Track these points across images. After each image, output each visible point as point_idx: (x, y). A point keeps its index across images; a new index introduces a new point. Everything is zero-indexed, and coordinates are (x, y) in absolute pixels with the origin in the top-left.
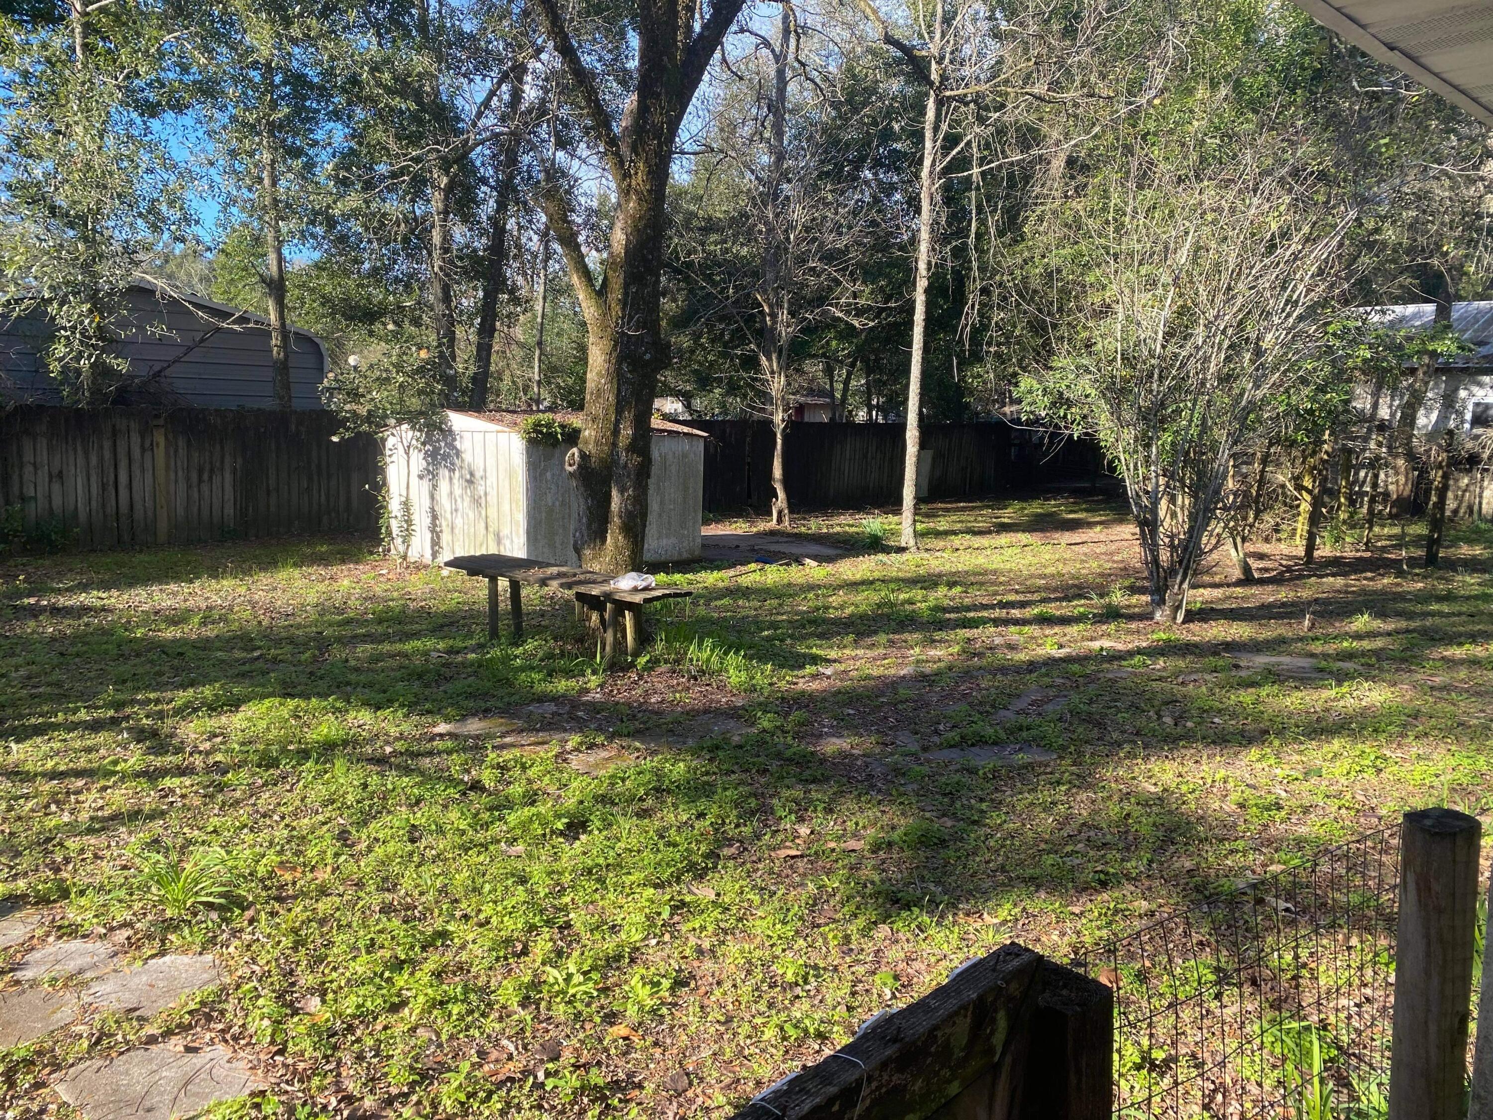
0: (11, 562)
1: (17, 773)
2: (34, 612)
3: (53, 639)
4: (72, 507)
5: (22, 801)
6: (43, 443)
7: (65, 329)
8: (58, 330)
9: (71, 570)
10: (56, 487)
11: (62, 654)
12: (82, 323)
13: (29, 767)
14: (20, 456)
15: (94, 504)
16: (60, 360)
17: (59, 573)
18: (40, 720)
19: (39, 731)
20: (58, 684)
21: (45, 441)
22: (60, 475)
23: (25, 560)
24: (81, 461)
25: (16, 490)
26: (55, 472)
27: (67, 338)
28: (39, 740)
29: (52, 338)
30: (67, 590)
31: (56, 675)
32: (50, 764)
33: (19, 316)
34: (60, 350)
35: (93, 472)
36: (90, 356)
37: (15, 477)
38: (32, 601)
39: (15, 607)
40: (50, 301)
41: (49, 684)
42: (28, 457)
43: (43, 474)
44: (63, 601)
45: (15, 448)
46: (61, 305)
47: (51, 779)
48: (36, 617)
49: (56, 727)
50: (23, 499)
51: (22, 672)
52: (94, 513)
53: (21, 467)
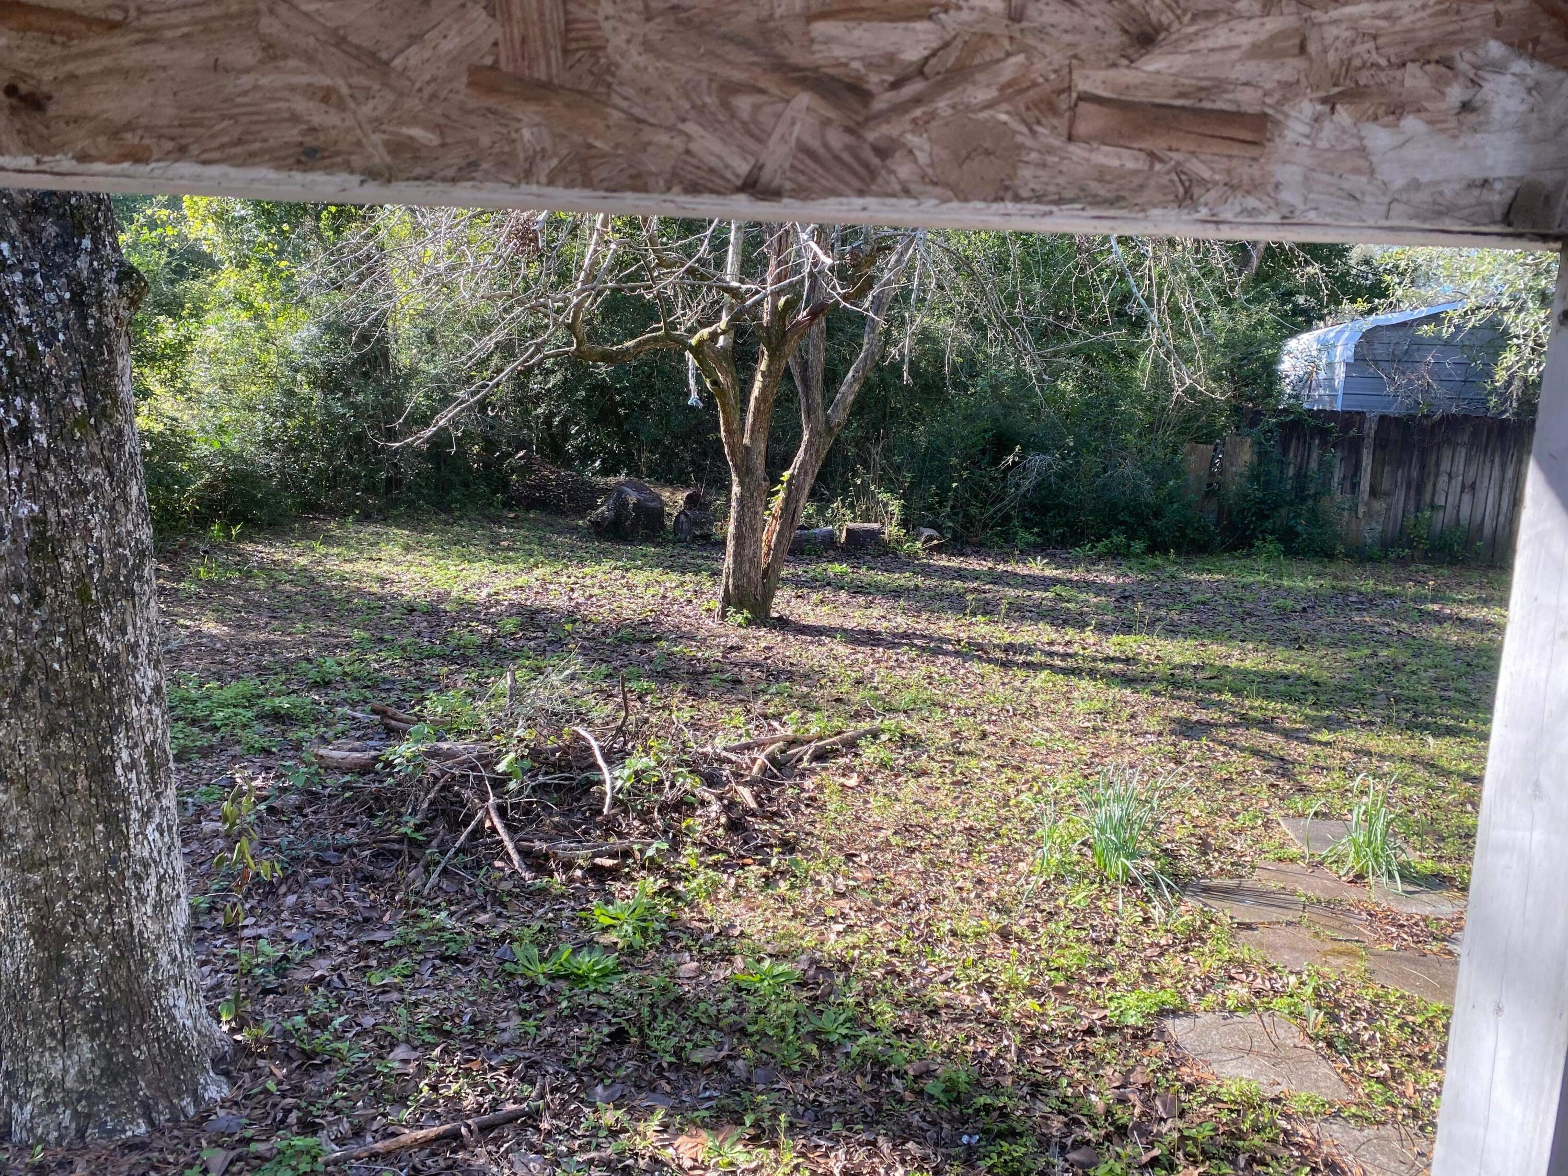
0: (1413, 568)
1: (1433, 766)
2: (1439, 619)
3: (1458, 648)
4: (1479, 519)
5: (1439, 792)
6: (1462, 453)
7: (1517, 337)
8: (1511, 339)
9: (1470, 584)
10: (1466, 498)
11: (1469, 665)
12: (1536, 330)
13: (1443, 763)
14: (1438, 465)
15: (1502, 519)
16: (1508, 368)
17: (1458, 584)
18: (1452, 722)
19: (1450, 731)
20: (1466, 692)
21: (1464, 451)
22: (1473, 486)
23: (1426, 567)
24: (1496, 472)
25: (1427, 497)
26: (1469, 482)
27: (1518, 346)
28: (1452, 740)
29: (1504, 347)
30: (1469, 602)
31: (1463, 684)
32: (1463, 766)
33: (1474, 327)
34: (1509, 358)
35: (1507, 485)
36: (1539, 365)
37: (1429, 487)
38: (1436, 607)
39: (1420, 611)
40: (1507, 309)
41: (1457, 690)
42: (1445, 466)
43: (1457, 483)
44: (1464, 612)
45: (1434, 457)
46: (1519, 311)
47: (1465, 780)
48: (1440, 623)
49: (1467, 732)
50: (1433, 507)
51: (1431, 673)
52: (1500, 528)
53: (1437, 476)
